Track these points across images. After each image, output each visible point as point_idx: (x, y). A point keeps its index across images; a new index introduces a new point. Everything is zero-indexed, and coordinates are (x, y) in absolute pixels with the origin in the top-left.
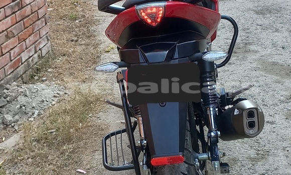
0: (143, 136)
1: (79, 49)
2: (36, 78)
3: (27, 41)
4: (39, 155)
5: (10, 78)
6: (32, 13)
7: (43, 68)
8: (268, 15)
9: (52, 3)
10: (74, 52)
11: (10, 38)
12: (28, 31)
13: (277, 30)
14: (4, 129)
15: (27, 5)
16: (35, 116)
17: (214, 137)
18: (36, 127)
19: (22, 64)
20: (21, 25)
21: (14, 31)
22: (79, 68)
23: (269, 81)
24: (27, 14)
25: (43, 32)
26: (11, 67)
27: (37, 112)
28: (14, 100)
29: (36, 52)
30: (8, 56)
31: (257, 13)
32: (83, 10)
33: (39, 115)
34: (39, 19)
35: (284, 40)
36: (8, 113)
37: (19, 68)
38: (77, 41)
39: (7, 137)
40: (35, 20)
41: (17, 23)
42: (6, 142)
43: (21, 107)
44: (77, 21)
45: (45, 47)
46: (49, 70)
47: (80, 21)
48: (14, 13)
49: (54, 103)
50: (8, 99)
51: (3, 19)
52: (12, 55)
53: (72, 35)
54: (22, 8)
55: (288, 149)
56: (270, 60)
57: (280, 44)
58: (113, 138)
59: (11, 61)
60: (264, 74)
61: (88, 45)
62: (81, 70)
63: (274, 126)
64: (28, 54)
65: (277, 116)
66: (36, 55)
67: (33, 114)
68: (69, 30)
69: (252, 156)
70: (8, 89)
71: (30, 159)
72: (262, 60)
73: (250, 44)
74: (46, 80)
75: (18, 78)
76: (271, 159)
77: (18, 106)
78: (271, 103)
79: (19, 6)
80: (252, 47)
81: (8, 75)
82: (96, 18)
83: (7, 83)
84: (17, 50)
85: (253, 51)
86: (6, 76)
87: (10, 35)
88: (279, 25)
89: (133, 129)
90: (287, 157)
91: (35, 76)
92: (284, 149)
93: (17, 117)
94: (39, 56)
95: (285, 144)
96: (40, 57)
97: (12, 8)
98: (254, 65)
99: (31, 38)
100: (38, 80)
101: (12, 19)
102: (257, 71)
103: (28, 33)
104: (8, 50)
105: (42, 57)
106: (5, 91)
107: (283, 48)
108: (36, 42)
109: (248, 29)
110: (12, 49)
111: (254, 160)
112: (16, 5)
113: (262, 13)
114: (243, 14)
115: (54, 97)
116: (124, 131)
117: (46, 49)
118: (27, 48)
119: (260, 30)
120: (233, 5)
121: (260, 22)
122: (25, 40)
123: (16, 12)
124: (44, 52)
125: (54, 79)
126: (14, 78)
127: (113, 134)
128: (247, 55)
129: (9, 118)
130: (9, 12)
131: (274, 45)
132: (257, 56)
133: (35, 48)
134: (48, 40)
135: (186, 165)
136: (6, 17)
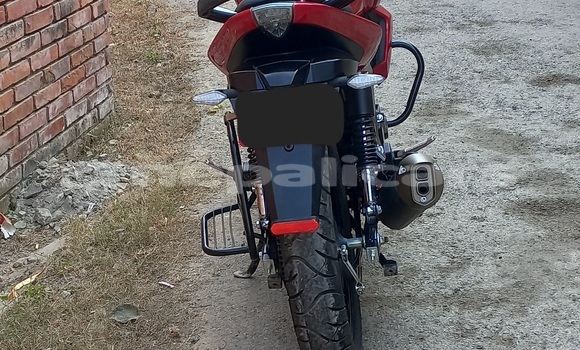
0: (264, 213)
1: (163, 109)
2: (89, 154)
3: (76, 90)
4: (98, 263)
5: (47, 150)
6: (85, 44)
7: (100, 139)
8: (495, 57)
9: (114, 35)
10: (154, 114)
11: (48, 84)
12: (77, 73)
13: (507, 81)
14: (38, 231)
15: (77, 29)
16: (89, 211)
17: (371, 215)
18: (91, 225)
19: (66, 128)
20: (66, 62)
21: (54, 72)
22: (164, 139)
23: (483, 157)
24: (76, 46)
25: (103, 78)
26: (49, 132)
27: (91, 205)
28: (53, 185)
29: (89, 111)
30: (45, 114)
31: (476, 52)
32: (169, 47)
33: (95, 210)
34: (95, 55)
35: (518, 96)
36: (43, 207)
37: (62, 135)
38: (158, 97)
39: (43, 244)
40: (88, 56)
41: (60, 58)
42: (41, 251)
43: (65, 196)
44: (159, 65)
45: (104, 103)
46: (111, 142)
47: (165, 65)
48: (55, 41)
49: (120, 191)
50: (44, 183)
51: (38, 51)
52: (50, 111)
53: (151, 87)
54: (69, 33)
55: (502, 255)
56: (490, 127)
57: (510, 101)
58: (218, 217)
59: (49, 122)
60: (476, 148)
61: (179, 103)
62: (166, 142)
63: (483, 223)
64: (77, 113)
65: (490, 210)
66: (89, 116)
67: (86, 208)
68: (146, 79)
69: (443, 265)
70: (43, 169)
71: (84, 270)
72: (475, 127)
73: (458, 101)
74: (106, 158)
75: (59, 152)
76: (472, 270)
77: (61, 195)
78: (482, 191)
79: (63, 31)
80: (462, 107)
81: (43, 146)
82: (193, 59)
83: (42, 158)
84: (58, 104)
85: (462, 112)
86: (40, 147)
87: (48, 77)
88: (511, 72)
89: (249, 204)
90: (498, 266)
91: (87, 150)
92: (495, 255)
93: (58, 212)
94: (94, 118)
95: (497, 249)
96: (97, 120)
97: (52, 32)
98: (462, 134)
99: (82, 85)
100: (92, 157)
101: (51, 51)
102: (466, 144)
103: (77, 77)
104: (44, 102)
105: (100, 120)
106: (39, 171)
107: (514, 108)
108: (90, 93)
109: (458, 78)
110: (50, 102)
111: (444, 271)
112: (58, 27)
113: (484, 53)
114: (450, 53)
115: (121, 181)
116: (235, 207)
117: (107, 106)
118: (74, 103)
119: (477, 80)
120: (436, 38)
121: (479, 67)
122: (71, 89)
123: (59, 39)
124: (103, 111)
125: (120, 157)
126: (53, 152)
127: (218, 212)
128: (451, 119)
129: (46, 213)
130: (47, 39)
131: (499, 103)
132: (469, 120)
133: (89, 103)
134: (110, 91)
135: (324, 241)
136: (43, 47)
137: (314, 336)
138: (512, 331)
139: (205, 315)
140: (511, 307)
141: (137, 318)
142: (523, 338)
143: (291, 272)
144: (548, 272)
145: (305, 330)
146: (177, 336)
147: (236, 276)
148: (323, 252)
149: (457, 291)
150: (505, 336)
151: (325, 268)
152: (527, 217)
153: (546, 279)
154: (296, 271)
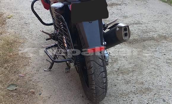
76: (119, 62)
92: (124, 57)
137: (98, 88)
138: (141, 80)
139: (40, 85)
140: (137, 72)
141: (17, 88)
142: (146, 82)
143: (90, 66)
144: (142, 61)
145: (94, 86)
146: (33, 93)
147: (45, 71)
148: (101, 58)
149: (118, 69)
150: (140, 82)
151: (102, 64)
152: (127, 45)
153: (143, 63)
154: (92, 66)
